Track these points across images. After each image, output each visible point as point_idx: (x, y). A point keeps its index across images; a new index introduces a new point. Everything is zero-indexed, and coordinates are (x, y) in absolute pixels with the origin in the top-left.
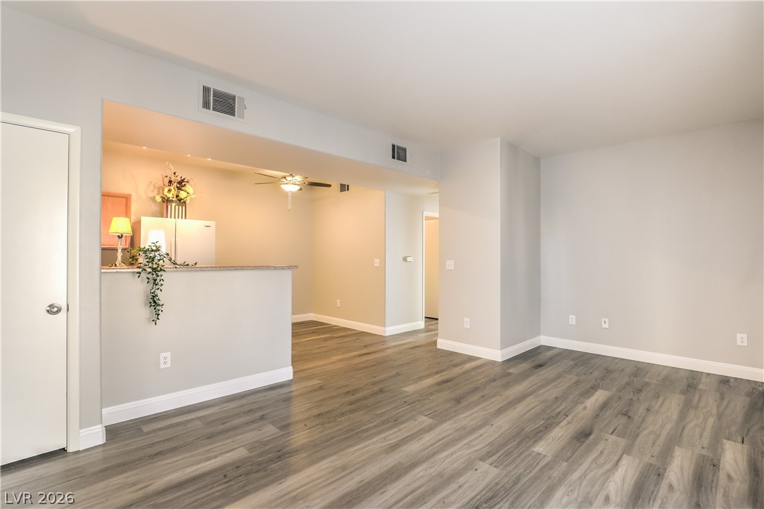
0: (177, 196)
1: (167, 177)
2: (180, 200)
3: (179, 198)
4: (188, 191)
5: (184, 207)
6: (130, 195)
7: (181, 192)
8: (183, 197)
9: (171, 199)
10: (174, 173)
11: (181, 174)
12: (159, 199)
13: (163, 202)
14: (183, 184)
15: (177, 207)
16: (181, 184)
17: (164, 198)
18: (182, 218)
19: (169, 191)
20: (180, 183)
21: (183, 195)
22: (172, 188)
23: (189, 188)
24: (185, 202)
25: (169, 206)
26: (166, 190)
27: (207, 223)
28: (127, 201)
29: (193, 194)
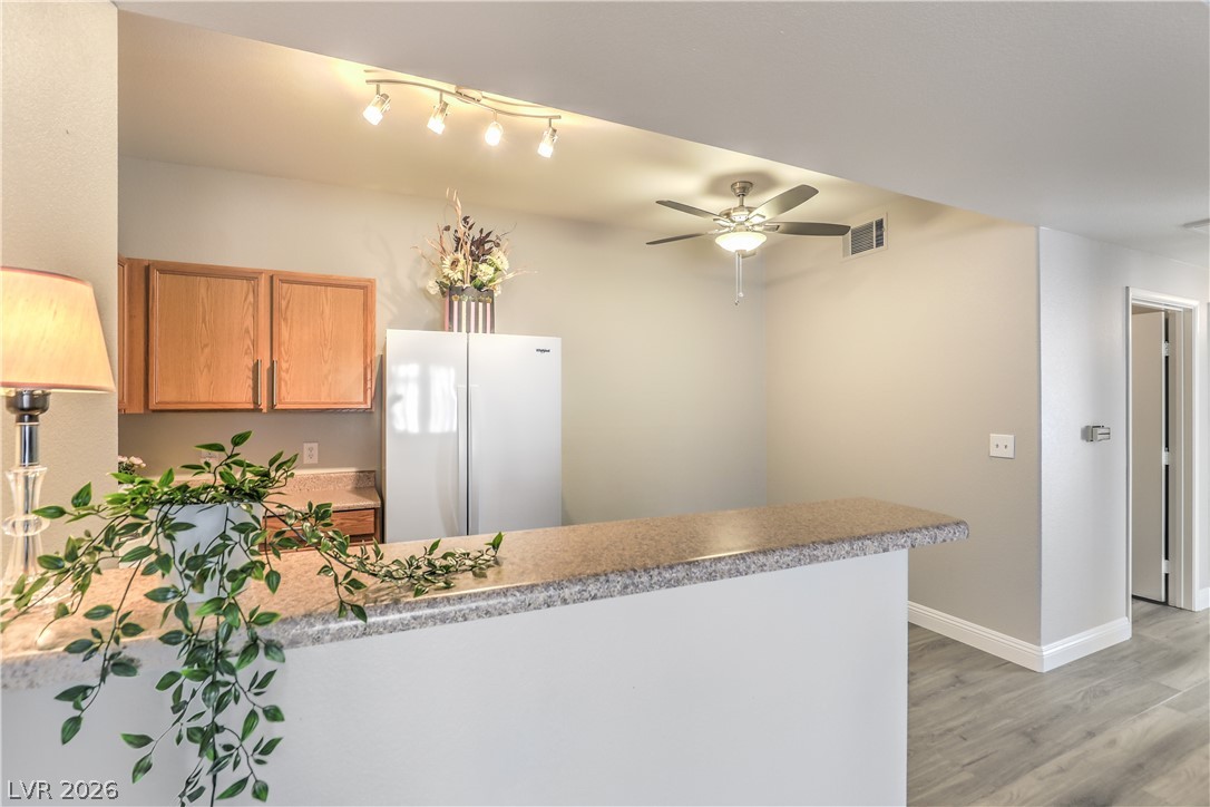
0: (473, 278)
1: (447, 229)
2: (479, 288)
3: (477, 282)
4: (498, 262)
5: (488, 305)
6: (372, 282)
7: (483, 267)
8: (485, 279)
9: (459, 284)
10: (465, 219)
11: (482, 223)
12: (434, 289)
13: (443, 293)
14: (487, 246)
15: (473, 304)
16: (480, 248)
17: (445, 286)
18: (485, 331)
19: (454, 263)
20: (480, 243)
21: (485, 272)
22: (460, 256)
23: (499, 258)
24: (491, 293)
25: (456, 303)
26: (448, 262)
27: (543, 342)
28: (366, 295)
29: (508, 272)
